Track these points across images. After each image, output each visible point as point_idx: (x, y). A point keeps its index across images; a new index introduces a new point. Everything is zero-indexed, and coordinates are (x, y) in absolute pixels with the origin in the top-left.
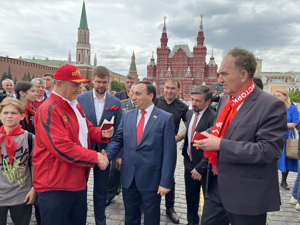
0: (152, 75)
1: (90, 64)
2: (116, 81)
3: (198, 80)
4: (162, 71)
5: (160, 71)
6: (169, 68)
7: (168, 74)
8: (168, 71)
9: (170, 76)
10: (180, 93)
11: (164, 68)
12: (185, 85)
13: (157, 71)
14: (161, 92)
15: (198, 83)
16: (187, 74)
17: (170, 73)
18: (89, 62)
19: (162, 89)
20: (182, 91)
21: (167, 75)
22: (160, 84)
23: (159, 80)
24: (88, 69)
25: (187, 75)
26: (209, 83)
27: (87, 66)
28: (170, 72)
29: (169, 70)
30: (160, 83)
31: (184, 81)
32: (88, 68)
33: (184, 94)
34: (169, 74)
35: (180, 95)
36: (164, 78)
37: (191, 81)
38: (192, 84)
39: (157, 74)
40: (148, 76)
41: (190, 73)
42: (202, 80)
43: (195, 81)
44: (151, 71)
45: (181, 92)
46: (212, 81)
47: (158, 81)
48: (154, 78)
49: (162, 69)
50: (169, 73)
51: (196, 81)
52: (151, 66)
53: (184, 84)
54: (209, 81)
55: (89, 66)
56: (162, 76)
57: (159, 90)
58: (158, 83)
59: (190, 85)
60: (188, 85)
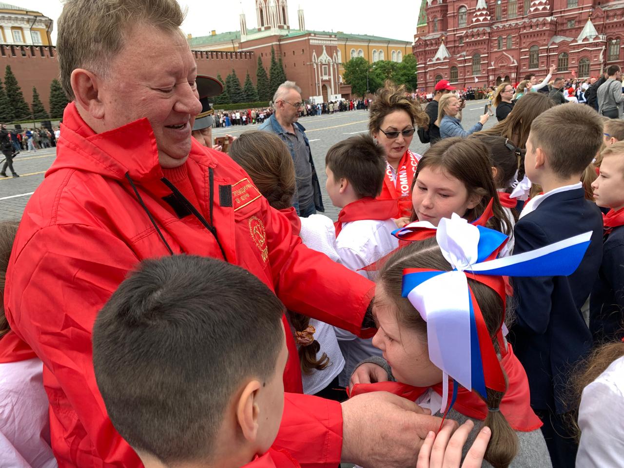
0: (438, 26)
1: (288, 27)
3: (571, 19)
4: (463, 10)
5: (458, 12)
7: (476, 16)
8: (478, 7)
9: (484, 20)
10: (510, 68)
11: (469, 2)
12: (526, 42)
13: (450, 12)
14: (459, 72)
15: (573, 27)
16: (534, 5)
17: (485, 12)
18: (285, 23)
19: (460, 62)
20: (519, 61)
21: (474, 20)
22: (460, 49)
23: (456, 39)
24: (280, 40)
25: (532, 9)
26: (608, 21)
27: (276, 34)
28: (484, 9)
29: (481, 3)
30: (458, 47)
31: (525, 27)
32: (280, 38)
33: (524, 69)
34: (481, 15)
35: (511, 73)
36: (465, 32)
37: (544, 24)
38: (547, 33)
39: (451, 21)
42: (583, 17)
43: (562, 24)
44: (435, 17)
45: (513, 63)
46: (619, 13)
47: (455, 41)
48: (442, 35)
49: (463, 6)
50: (478, 13)
51: (565, 21)
53: (522, 37)
54: (608, 17)
55: (284, 33)
56: (464, 26)
57: (454, 68)
58: (455, 47)
59: (541, 39)
60: (535, 39)
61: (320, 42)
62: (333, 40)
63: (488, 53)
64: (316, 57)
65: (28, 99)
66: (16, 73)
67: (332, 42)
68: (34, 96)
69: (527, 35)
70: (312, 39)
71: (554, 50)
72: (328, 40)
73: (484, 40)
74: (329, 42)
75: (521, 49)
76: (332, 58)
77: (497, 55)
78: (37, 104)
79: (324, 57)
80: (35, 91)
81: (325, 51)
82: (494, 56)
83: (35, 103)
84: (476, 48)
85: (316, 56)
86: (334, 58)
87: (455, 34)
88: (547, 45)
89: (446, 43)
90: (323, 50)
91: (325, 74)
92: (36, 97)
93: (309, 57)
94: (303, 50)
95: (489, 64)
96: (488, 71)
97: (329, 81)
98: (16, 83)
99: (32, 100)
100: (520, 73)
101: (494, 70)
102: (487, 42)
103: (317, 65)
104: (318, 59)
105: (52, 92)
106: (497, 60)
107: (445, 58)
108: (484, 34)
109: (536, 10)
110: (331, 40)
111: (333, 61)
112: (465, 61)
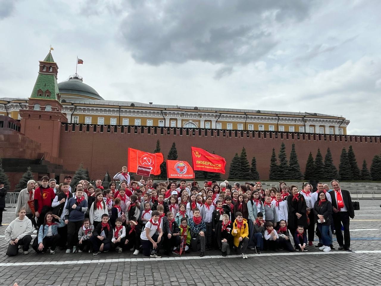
65: (360, 167)
66: (354, 151)
68: (363, 165)
78: (364, 171)
80: (365, 162)
83: (363, 170)
92: (365, 165)
98: (354, 156)
99: (362, 168)
105: (373, 164)
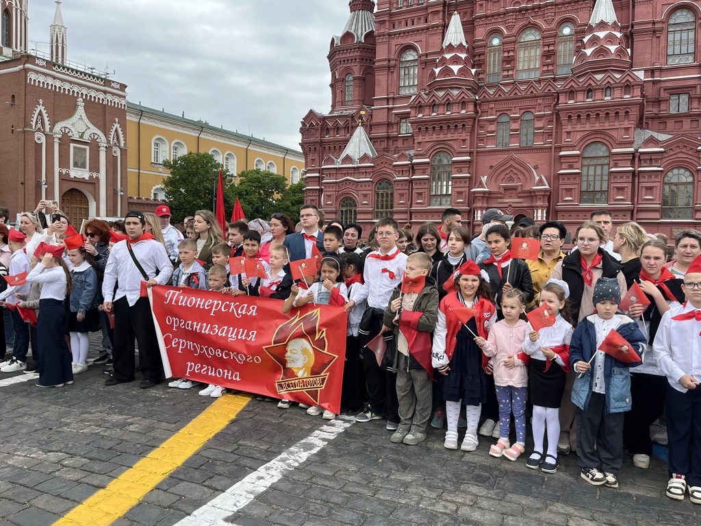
0: (353, 90)
2: (209, 158)
3: (677, 91)
4: (410, 56)
5: (398, 59)
6: (456, 21)
7: (443, 62)
8: (446, 43)
9: (461, 72)
10: (532, 195)
11: (423, 37)
12: (575, 132)
14: (396, 195)
15: (684, 109)
16: (594, 40)
17: (463, 56)
19: (401, 170)
20: (555, 179)
21: (438, 70)
22: (399, 144)
23: (393, 120)
25: (589, 52)
29: (455, 33)
30: (396, 137)
31: (571, 93)
33: (569, 201)
34: (456, 60)
35: (533, 208)
39: (381, 78)
40: (333, 106)
41: (619, 35)
44: (348, 71)
45: (541, 182)
47: (388, 124)
48: (361, 109)
49: (410, 46)
50: (448, 56)
51: (663, 95)
52: (348, 36)
53: (563, 117)
56: (411, 88)
57: (383, 182)
58: (388, 138)
59: (616, 127)
60: (597, 126)
61: (67, 86)
62: (113, 94)
63: (471, 153)
64: (46, 119)
67: (109, 97)
69: (578, 115)
70: (37, 72)
71: (651, 158)
72: (98, 90)
73: (463, 118)
74: (101, 96)
75: (560, 149)
76: (106, 134)
77: (496, 160)
79: (79, 124)
81: (81, 111)
82: (486, 162)
84: (442, 137)
85: (45, 116)
86: (113, 132)
87: (389, 109)
88: (630, 144)
89: (369, 128)
90: (75, 106)
91: (79, 165)
93: (22, 115)
94: (13, 96)
95: (472, 181)
96: (472, 198)
97: (94, 183)
100: (556, 212)
101: (488, 196)
102: (468, 126)
103: (49, 138)
104: (53, 125)
106: (494, 172)
107: (365, 158)
108: (463, 104)
109: (602, 51)
110: (105, 92)
111: (108, 142)
112: (413, 168)
